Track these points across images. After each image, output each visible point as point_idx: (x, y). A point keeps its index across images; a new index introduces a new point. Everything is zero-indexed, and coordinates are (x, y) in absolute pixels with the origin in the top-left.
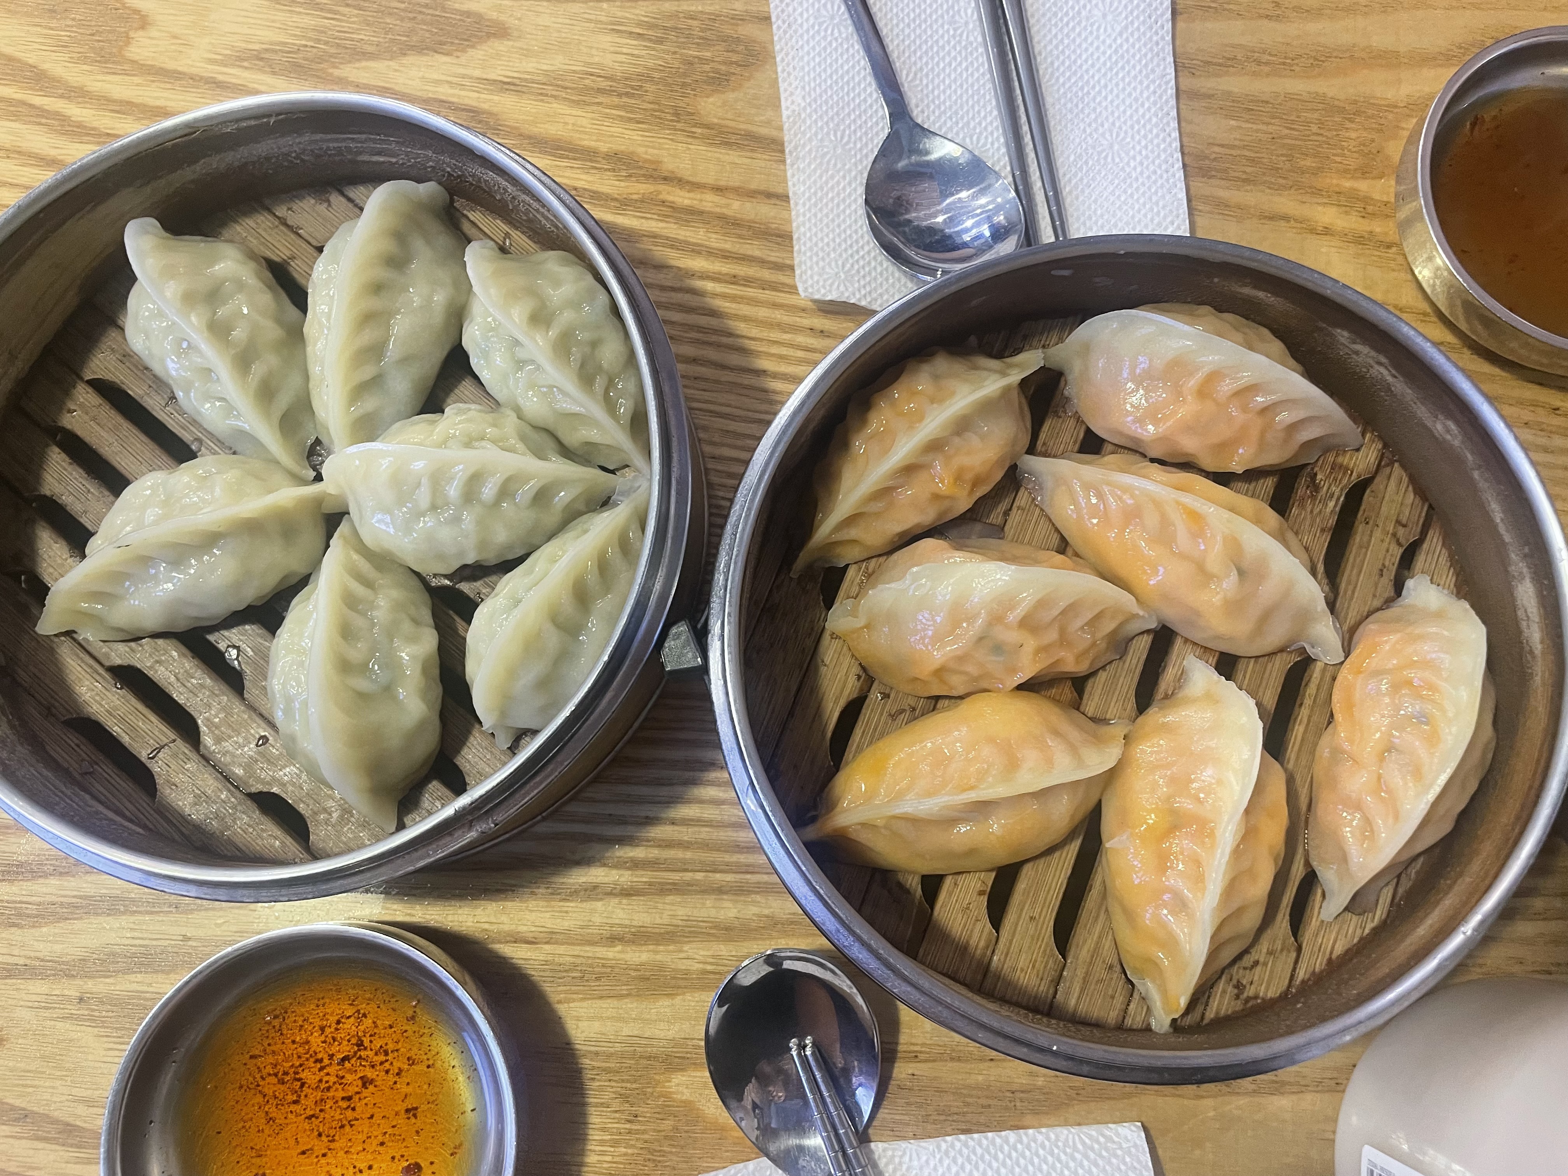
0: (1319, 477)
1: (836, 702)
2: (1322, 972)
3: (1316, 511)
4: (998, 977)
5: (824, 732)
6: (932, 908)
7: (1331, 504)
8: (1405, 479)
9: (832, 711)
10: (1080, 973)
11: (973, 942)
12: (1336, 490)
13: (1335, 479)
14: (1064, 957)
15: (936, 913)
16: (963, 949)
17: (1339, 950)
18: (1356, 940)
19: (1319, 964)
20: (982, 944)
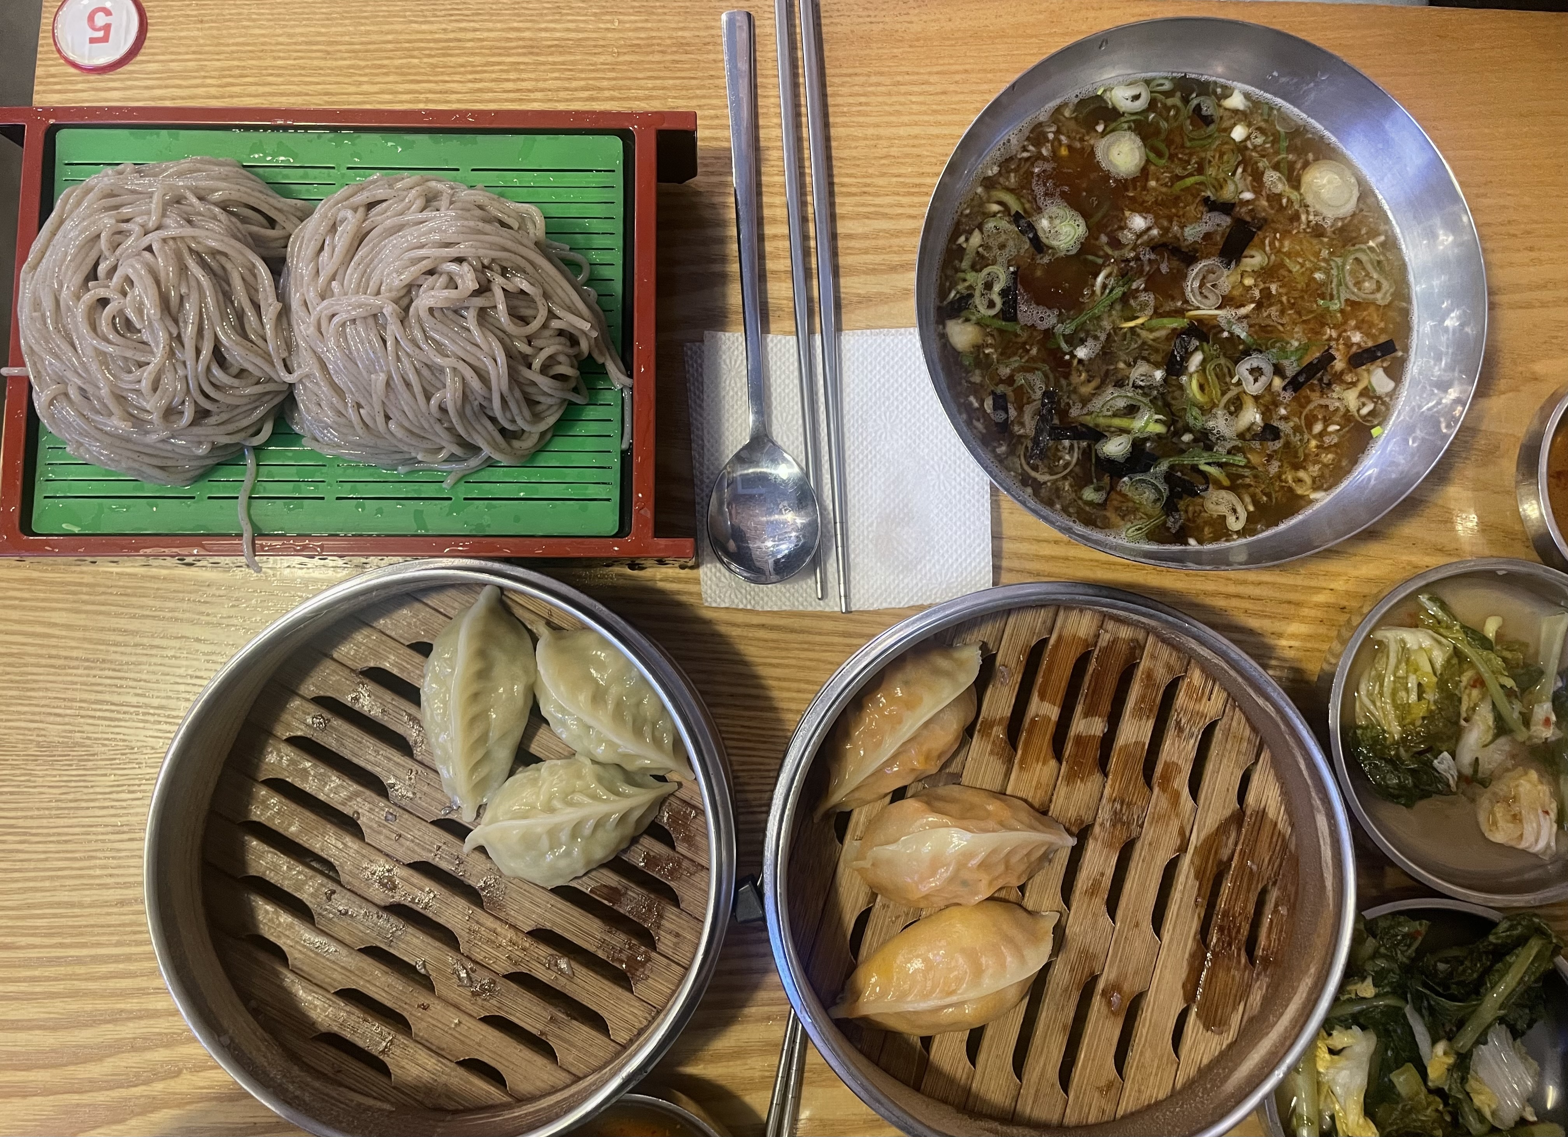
0: (1183, 721)
1: (852, 913)
2: (1194, 1078)
3: (1182, 747)
4: (977, 1096)
5: (845, 936)
6: (928, 1052)
7: (1192, 741)
8: (1243, 720)
9: (850, 920)
10: (1032, 1091)
11: (958, 1075)
12: (1195, 730)
13: (1194, 723)
14: (1021, 1081)
15: (931, 1057)
16: (951, 1081)
17: (1205, 1061)
18: (1217, 1053)
19: (1193, 1072)
20: (964, 1076)
